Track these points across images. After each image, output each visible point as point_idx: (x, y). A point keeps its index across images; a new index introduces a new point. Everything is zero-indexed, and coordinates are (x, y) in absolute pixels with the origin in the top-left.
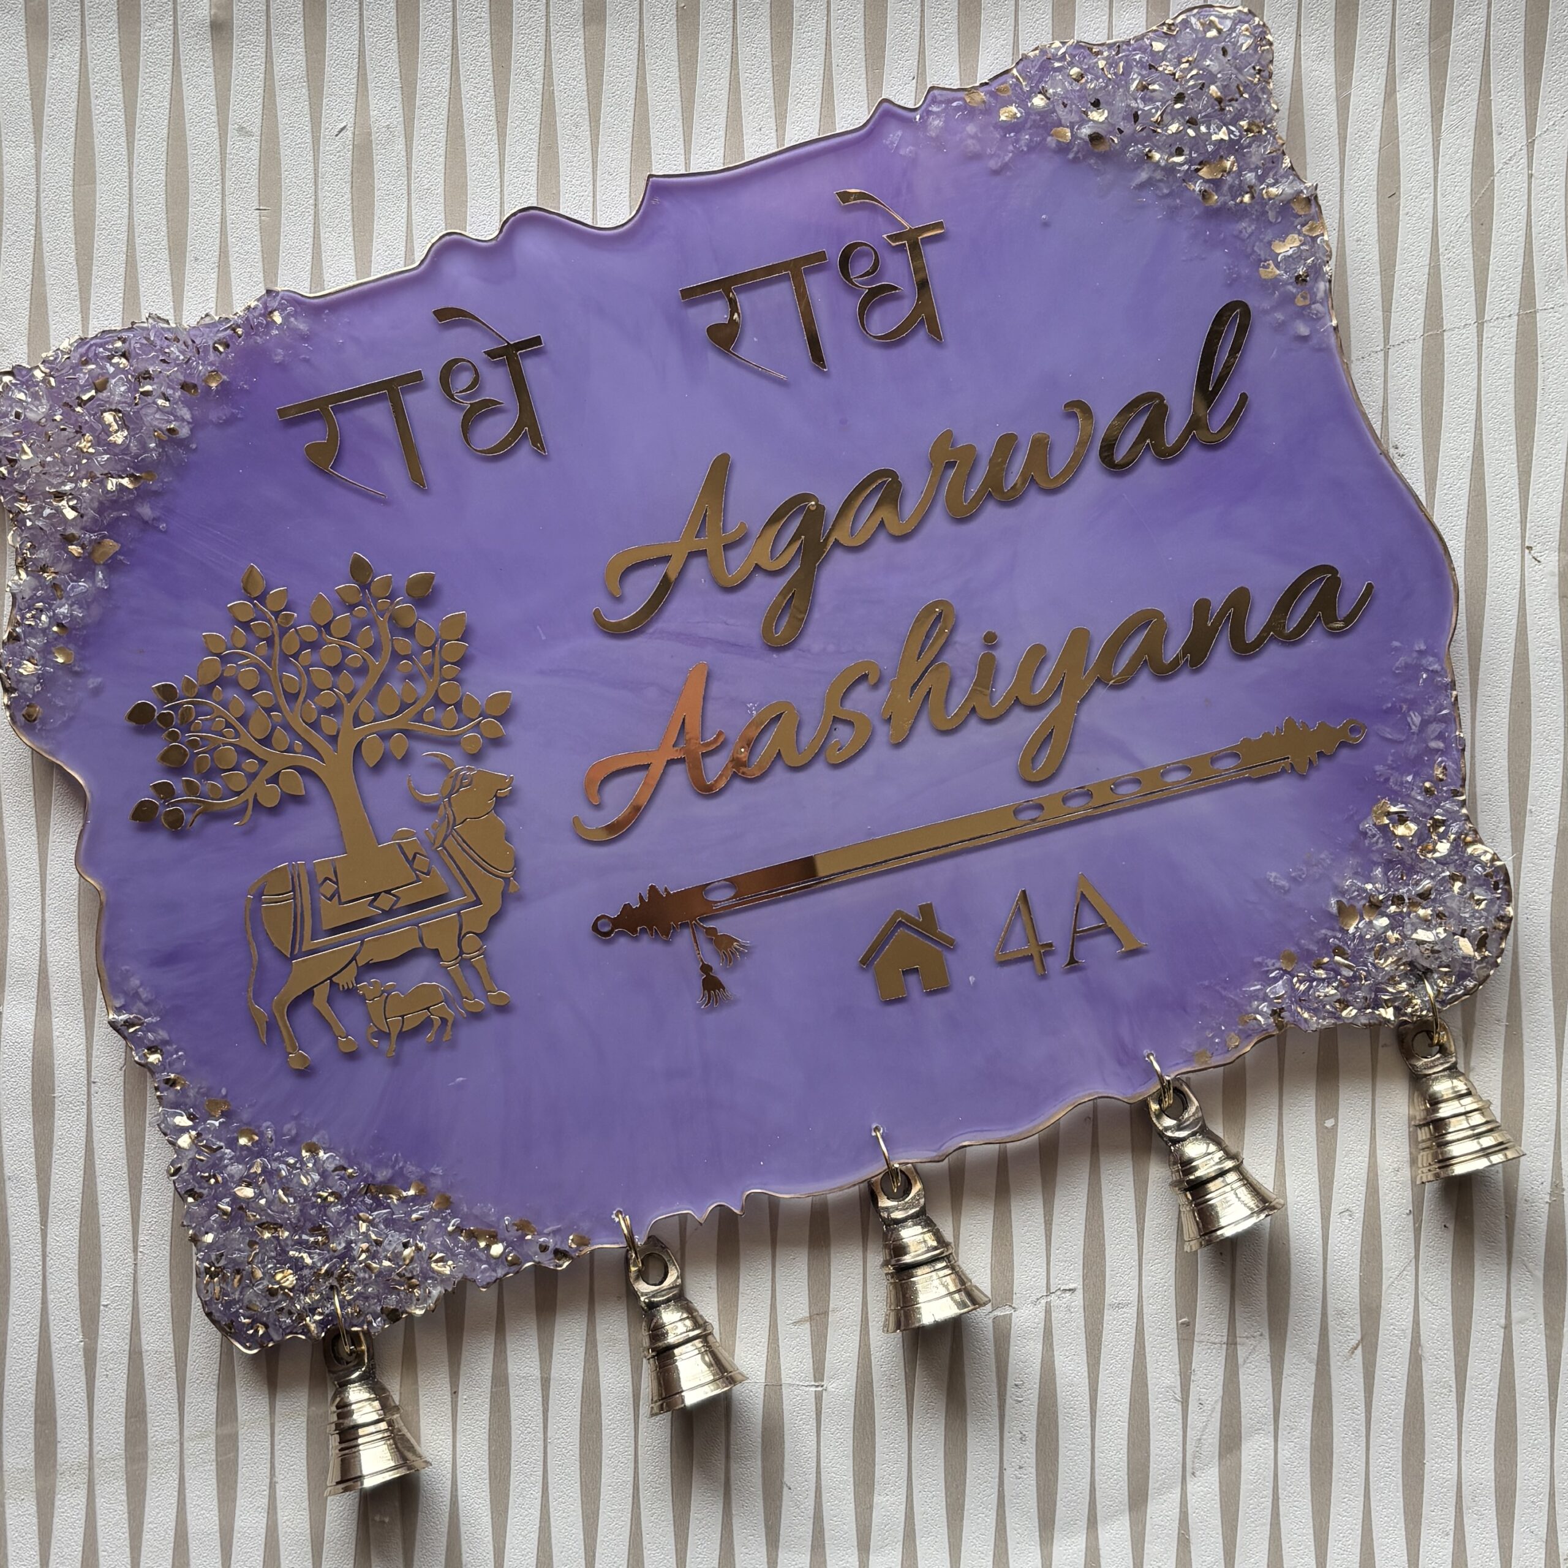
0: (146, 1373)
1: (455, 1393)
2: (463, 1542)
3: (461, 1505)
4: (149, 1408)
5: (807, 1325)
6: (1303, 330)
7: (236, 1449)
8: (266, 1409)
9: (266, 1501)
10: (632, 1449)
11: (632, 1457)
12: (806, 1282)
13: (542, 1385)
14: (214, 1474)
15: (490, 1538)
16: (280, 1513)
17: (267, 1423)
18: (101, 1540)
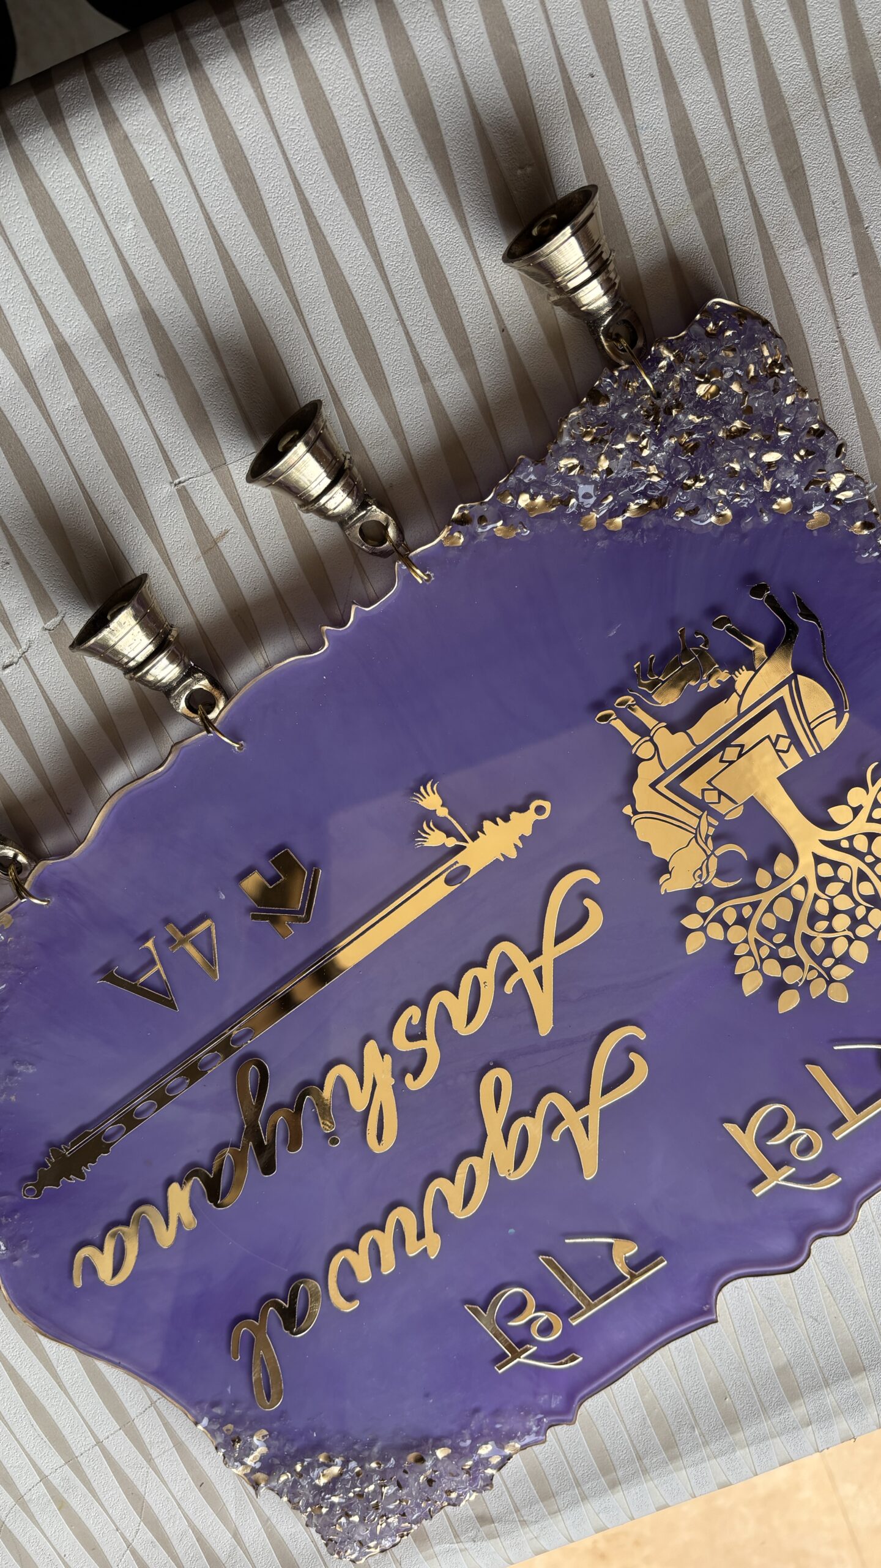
0: (797, 223)
1: (503, 330)
2: (437, 182)
3: (454, 221)
4: (783, 186)
5: (215, 534)
6: (218, 1411)
7: (688, 182)
8: (672, 236)
9: (642, 138)
10: (319, 348)
11: (316, 339)
12: (235, 573)
13: (426, 373)
14: (701, 144)
15: (414, 198)
16: (624, 131)
17: (667, 223)
18: (790, 22)
